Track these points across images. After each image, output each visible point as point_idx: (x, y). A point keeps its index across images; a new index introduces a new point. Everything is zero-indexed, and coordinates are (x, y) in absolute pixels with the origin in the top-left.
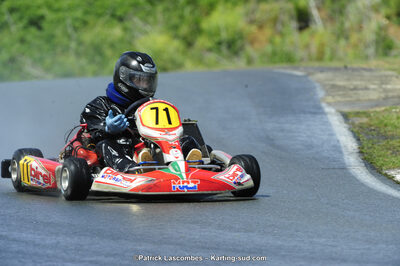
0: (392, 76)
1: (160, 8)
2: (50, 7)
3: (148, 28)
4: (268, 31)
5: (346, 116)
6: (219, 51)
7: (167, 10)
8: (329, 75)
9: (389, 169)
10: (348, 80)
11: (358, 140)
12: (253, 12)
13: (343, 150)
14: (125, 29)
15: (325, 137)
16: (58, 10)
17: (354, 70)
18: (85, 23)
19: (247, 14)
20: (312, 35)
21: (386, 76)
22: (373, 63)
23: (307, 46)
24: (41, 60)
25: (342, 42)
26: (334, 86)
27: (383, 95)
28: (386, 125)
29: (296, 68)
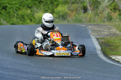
0: (112, 27)
1: (42, 5)
2: (9, 4)
3: (38, 11)
4: (74, 13)
5: (97, 39)
6: (59, 18)
7: (44, 5)
8: (93, 26)
9: (110, 55)
10: (98, 28)
11: (101, 46)
12: (70, 7)
13: (97, 49)
14: (31, 11)
15: (91, 45)
16: (11, 5)
17: (100, 25)
18: (19, 9)
19: (68, 8)
20: (88, 14)
21: (110, 27)
22: (106, 23)
23: (86, 18)
24: (6, 19)
25: (97, 17)
26: (94, 30)
27: (109, 33)
28: (109, 42)
29: (83, 24)
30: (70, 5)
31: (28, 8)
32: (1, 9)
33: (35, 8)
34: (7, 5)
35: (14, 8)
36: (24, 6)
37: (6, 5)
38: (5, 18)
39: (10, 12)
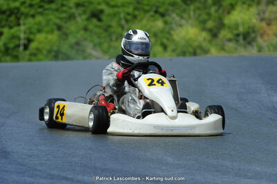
30: (262, 7)
31: (157, 16)
32: (88, 19)
33: (174, 16)
34: (103, 7)
35: (122, 15)
37: (100, 7)
38: (97, 40)
39: (109, 26)
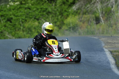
1: (50, 16)
2: (14, 15)
4: (86, 24)
5: (111, 52)
6: (70, 30)
8: (106, 39)
10: (112, 40)
11: (115, 60)
13: (110, 63)
14: (39, 23)
15: (104, 59)
16: (17, 16)
17: (114, 37)
18: (26, 20)
20: (100, 25)
23: (99, 29)
24: (11, 32)
26: (107, 42)
29: (96, 36)
36: (31, 18)
